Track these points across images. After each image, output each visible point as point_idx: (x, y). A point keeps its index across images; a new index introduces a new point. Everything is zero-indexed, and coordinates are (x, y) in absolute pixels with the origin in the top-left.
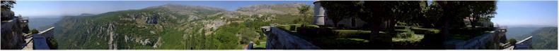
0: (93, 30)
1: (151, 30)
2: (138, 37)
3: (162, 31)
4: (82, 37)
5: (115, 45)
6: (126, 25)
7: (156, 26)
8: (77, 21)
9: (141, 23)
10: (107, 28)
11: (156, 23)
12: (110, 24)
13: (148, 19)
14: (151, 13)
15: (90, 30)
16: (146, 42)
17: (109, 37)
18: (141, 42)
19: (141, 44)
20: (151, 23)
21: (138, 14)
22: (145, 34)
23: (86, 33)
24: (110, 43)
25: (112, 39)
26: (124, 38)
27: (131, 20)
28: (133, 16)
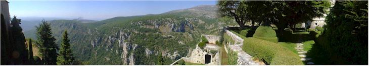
0: (100, 41)
1: (178, 40)
2: (165, 49)
3: (192, 41)
4: (85, 52)
5: (131, 59)
6: (147, 34)
7: (184, 34)
8: (74, 27)
9: (166, 31)
10: (117, 37)
11: (183, 31)
12: (121, 33)
13: (175, 26)
14: (178, 19)
15: (95, 43)
16: (175, 55)
17: (121, 49)
18: (169, 55)
19: (169, 59)
20: (178, 31)
21: (162, 20)
22: (172, 45)
23: (90, 46)
24: (124, 56)
25: (125, 51)
26: (144, 51)
27: (152, 28)
28: (155, 23)
